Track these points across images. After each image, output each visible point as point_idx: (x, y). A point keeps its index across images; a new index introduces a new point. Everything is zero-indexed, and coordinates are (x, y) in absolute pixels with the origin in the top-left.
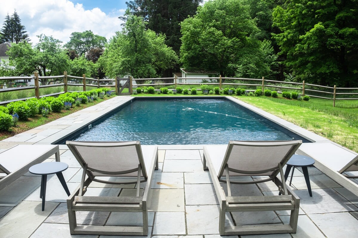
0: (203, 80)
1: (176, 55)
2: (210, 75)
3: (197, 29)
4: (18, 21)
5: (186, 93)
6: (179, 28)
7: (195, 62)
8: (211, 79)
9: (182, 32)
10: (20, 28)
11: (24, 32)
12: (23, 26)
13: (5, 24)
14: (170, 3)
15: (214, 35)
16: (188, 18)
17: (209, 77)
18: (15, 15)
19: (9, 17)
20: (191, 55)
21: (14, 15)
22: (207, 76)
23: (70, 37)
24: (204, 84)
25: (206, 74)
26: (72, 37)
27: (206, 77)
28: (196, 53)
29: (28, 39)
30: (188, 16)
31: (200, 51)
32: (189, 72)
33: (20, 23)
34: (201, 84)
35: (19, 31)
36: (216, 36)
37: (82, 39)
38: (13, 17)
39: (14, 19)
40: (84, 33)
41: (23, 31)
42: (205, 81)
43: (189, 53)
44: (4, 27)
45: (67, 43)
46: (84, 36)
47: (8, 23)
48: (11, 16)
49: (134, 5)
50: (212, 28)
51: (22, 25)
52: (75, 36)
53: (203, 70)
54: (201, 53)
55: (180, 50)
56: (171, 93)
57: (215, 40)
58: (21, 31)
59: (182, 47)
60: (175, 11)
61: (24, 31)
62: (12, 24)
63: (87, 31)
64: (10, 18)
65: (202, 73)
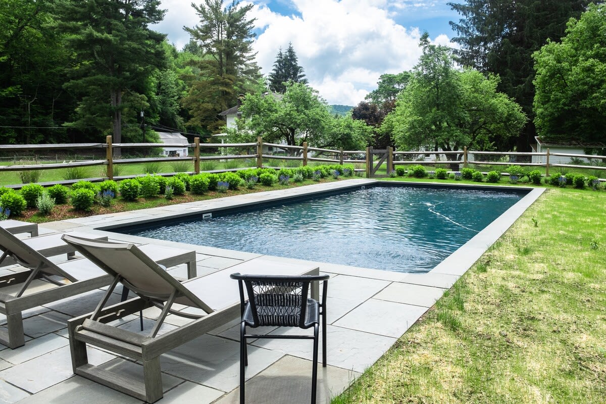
0: (573, 159)
1: (522, 113)
2: (587, 148)
3: (562, 64)
4: (294, 60)
5: (478, 179)
6: (532, 62)
7: (566, 125)
8: (589, 158)
9: (537, 70)
10: (296, 69)
11: (301, 76)
12: (300, 67)
13: (276, 65)
14: (528, 17)
15: (594, 74)
16: (548, 43)
17: (587, 154)
18: (290, 51)
19: (281, 55)
20: (550, 112)
21: (288, 51)
22: (582, 151)
23: (377, 83)
24: (514, 165)
25: (579, 148)
26: (380, 82)
27: (580, 154)
28: (558, 108)
29: (307, 86)
30: (547, 40)
31: (564, 104)
32: (546, 143)
33: (297, 62)
34: (510, 165)
35: (295, 74)
36: (597, 75)
37: (396, 86)
38: (288, 54)
39: (289, 58)
40: (401, 75)
41: (300, 74)
42: (577, 162)
43: (546, 109)
44: (274, 70)
45: (371, 92)
46: (398, 80)
47: (280, 64)
48: (285, 52)
49: (467, 25)
50: (591, 60)
51: (298, 65)
52: (384, 81)
53: (577, 140)
54: (566, 108)
55: (534, 103)
56: (452, 178)
57: (595, 82)
58: (298, 75)
59: (536, 98)
60: (537, 32)
61: (302, 74)
62: (285, 64)
63: (405, 72)
64: (283, 56)
65: (572, 146)
